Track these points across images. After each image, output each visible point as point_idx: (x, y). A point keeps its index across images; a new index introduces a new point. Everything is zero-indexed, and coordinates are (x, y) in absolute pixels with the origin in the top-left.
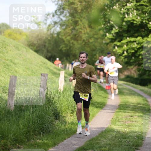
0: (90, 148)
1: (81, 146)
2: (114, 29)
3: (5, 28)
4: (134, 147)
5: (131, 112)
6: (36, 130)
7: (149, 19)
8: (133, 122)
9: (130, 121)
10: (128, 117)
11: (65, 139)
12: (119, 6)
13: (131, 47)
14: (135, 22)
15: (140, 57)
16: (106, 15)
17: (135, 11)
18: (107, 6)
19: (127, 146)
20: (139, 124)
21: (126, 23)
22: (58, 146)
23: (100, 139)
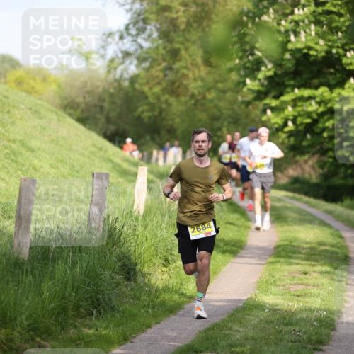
0: (207, 349)
1: (187, 342)
2: (263, 68)
3: (7, 65)
4: (310, 346)
5: (303, 262)
6: (79, 307)
7: (346, 44)
8: (308, 287)
9: (302, 284)
10: (296, 275)
11: (149, 327)
12: (276, 15)
13: (303, 110)
14: (312, 53)
15: (325, 135)
16: (245, 35)
17: (313, 27)
18: (247, 14)
19: (295, 342)
20: (321, 292)
21: (291, 54)
22: (131, 342)
23: (231, 327)
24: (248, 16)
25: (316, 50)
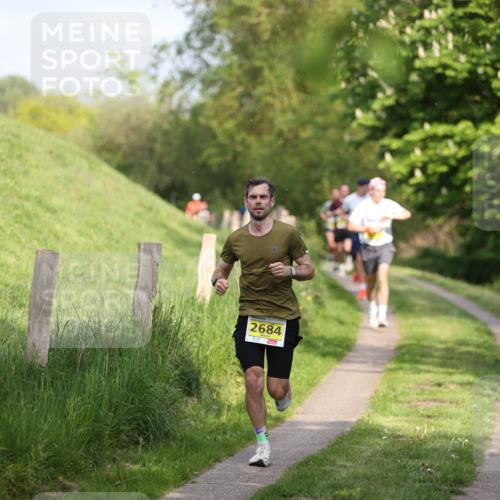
0: (301, 491)
1: (273, 482)
2: (380, 95)
3: (18, 91)
4: (446, 488)
5: (436, 369)
6: (120, 432)
7: (497, 61)
8: (445, 405)
9: (435, 400)
10: (427, 387)
11: (218, 460)
12: (399, 20)
13: (436, 155)
14: (449, 73)
15: (467, 189)
16: (353, 48)
17: (450, 36)
18: (357, 19)
19: (424, 482)
20: (462, 411)
21: (419, 76)
22: (193, 482)
23: (334, 461)
24: (357, 21)
25: (455, 70)
